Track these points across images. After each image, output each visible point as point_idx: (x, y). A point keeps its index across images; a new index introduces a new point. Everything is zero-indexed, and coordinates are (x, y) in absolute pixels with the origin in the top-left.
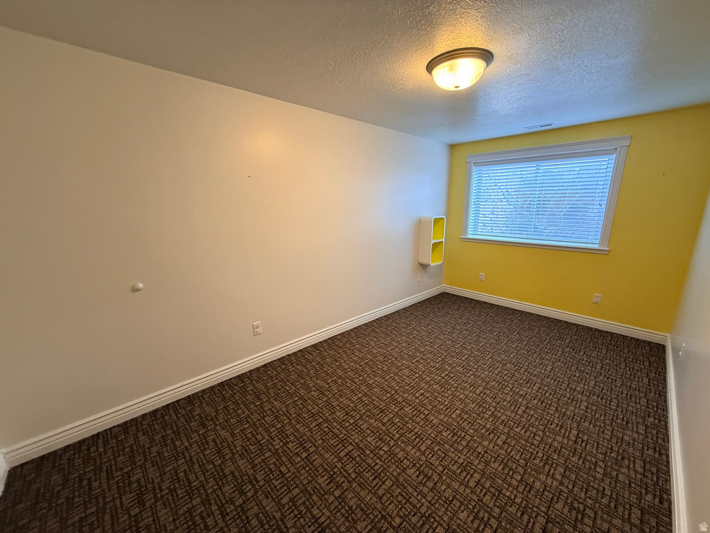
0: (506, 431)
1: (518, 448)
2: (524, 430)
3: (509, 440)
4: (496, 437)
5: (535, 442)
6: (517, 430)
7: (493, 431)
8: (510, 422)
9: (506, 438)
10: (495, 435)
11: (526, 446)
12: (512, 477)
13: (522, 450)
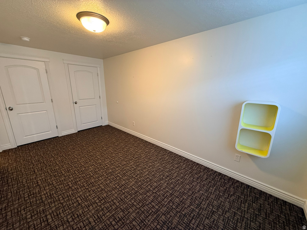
0: (73, 188)
1: (63, 188)
2: (68, 195)
3: (68, 187)
4: (72, 183)
5: (60, 196)
6: (71, 192)
7: (76, 183)
8: (76, 191)
9: (70, 186)
10: (74, 183)
11: (62, 192)
12: (56, 181)
13: (61, 189)
